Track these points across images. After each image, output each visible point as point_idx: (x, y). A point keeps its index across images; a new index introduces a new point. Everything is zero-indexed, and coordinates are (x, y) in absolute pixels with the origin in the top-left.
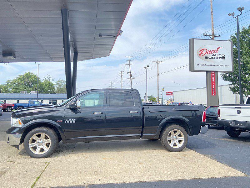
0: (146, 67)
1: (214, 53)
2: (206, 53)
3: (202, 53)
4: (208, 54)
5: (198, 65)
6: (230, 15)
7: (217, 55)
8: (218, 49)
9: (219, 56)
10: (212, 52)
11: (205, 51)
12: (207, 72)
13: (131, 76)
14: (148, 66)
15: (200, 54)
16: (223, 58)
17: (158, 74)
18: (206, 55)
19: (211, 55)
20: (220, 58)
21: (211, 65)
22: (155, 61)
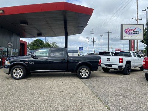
5: (125, 37)
6: (143, 10)
9: (136, 32)
10: (132, 30)
11: (129, 30)
12: (130, 40)
13: (93, 40)
14: (103, 35)
15: (126, 32)
16: (138, 33)
18: (129, 32)
19: (132, 32)
21: (132, 37)
22: (107, 32)
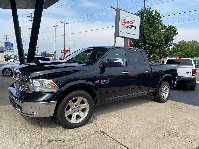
0: (55, 26)
1: (130, 24)
2: (126, 23)
3: (124, 22)
4: (127, 24)
5: (121, 31)
7: (132, 26)
8: (133, 21)
9: (133, 27)
10: (129, 23)
11: (126, 22)
12: (125, 38)
15: (123, 23)
16: (135, 29)
17: (65, 34)
20: (133, 29)
21: (128, 33)
22: (63, 22)
